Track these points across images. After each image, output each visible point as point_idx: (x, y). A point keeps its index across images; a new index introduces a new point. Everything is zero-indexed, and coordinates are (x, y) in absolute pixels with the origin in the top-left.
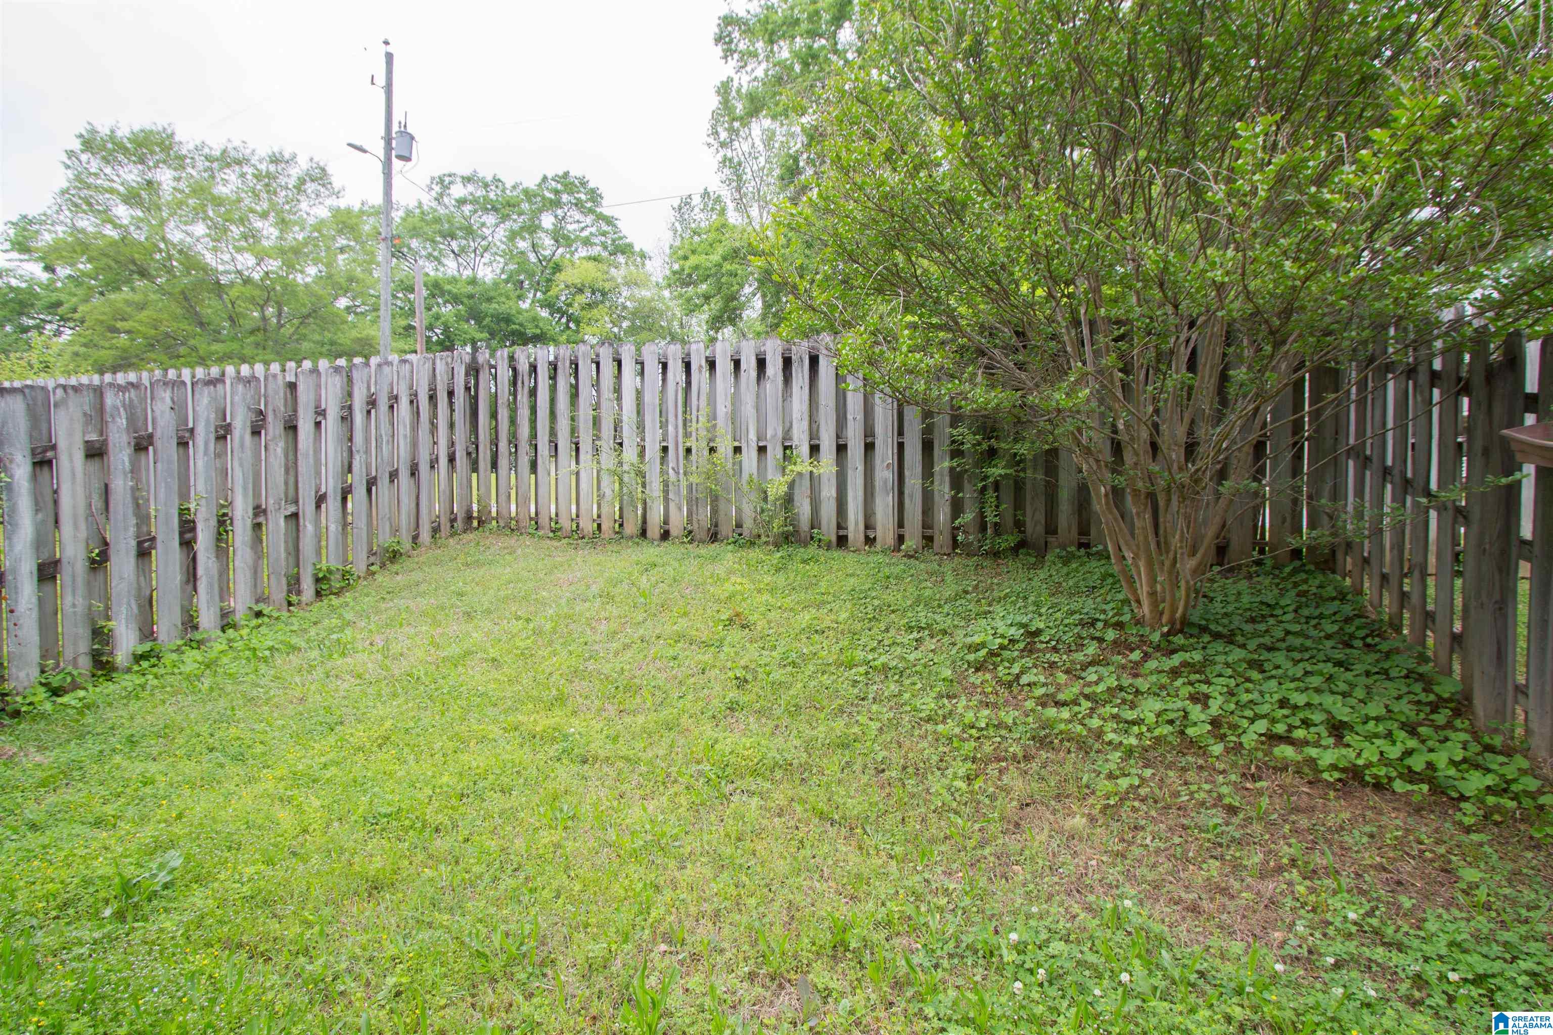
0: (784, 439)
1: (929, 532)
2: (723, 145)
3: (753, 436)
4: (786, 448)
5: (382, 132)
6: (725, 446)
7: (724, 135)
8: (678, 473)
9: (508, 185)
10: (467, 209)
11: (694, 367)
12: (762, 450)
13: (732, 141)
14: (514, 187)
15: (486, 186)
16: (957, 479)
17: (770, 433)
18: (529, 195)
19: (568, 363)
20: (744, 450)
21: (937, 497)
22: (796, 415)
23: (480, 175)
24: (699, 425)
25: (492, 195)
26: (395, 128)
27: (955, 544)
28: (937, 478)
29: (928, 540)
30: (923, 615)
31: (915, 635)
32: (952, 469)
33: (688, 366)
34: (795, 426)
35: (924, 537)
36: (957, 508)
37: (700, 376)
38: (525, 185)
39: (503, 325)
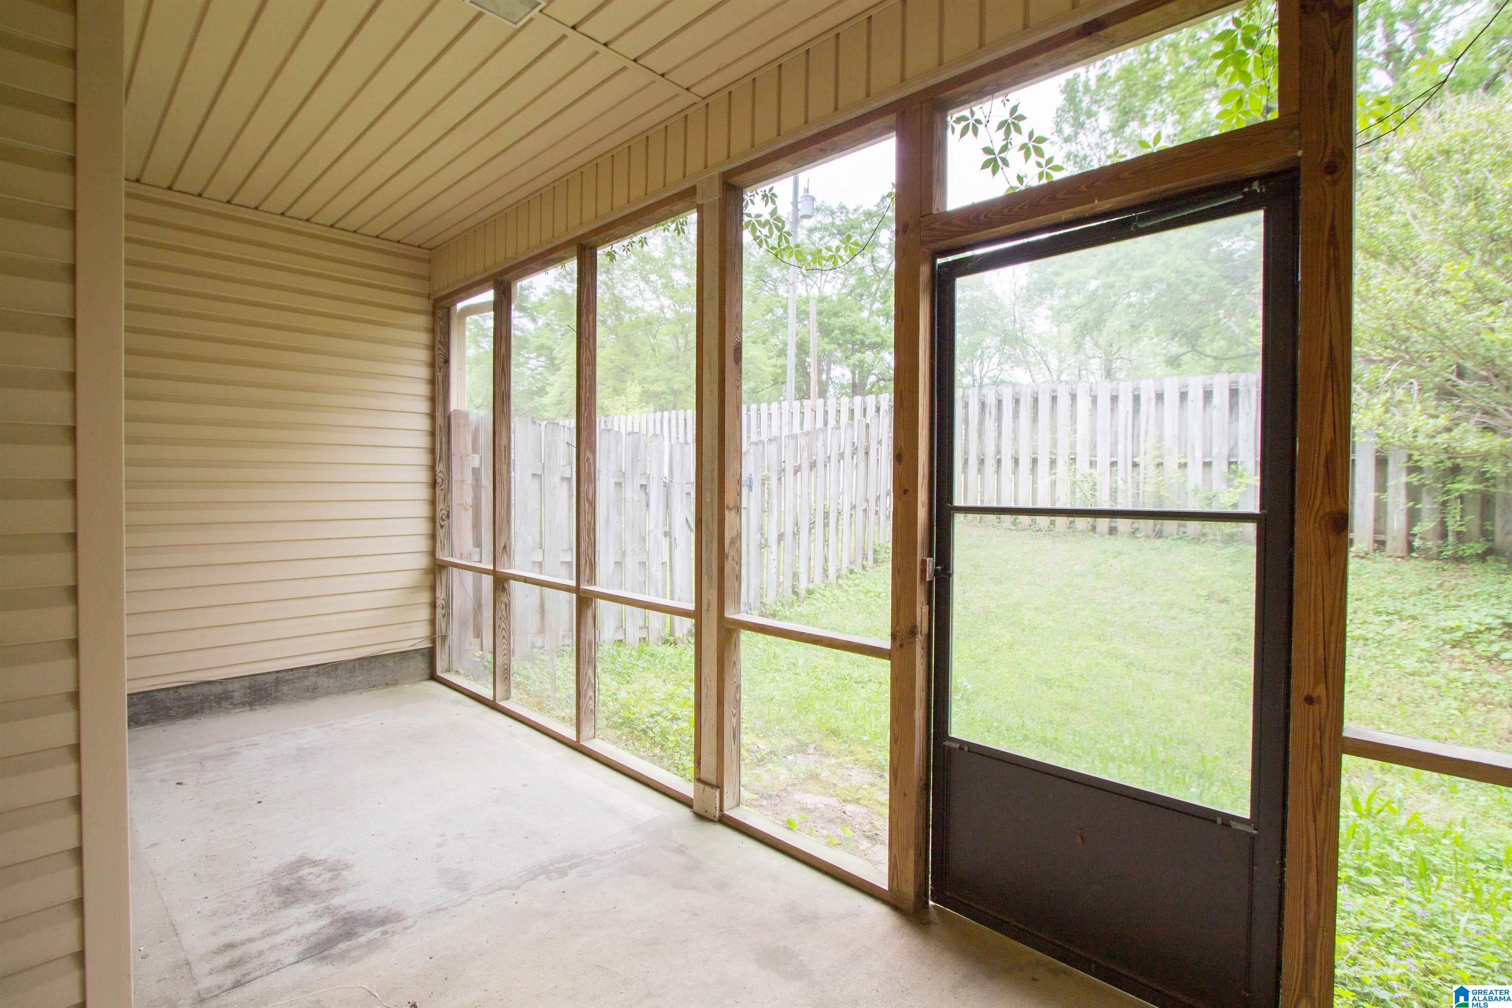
0: (1229, 456)
1: (1381, 537)
2: (1067, 140)
3: (1199, 453)
4: (1230, 463)
5: (791, 199)
6: (1171, 463)
7: (1068, 130)
8: (1126, 483)
9: (851, 209)
10: (816, 236)
11: (1143, 399)
12: (1207, 465)
13: (1076, 134)
14: (855, 210)
15: (832, 213)
16: (1413, 493)
17: (1215, 451)
18: (869, 215)
19: (1029, 397)
20: (1190, 465)
21: (1390, 508)
22: (1241, 437)
23: (827, 205)
24: (1148, 444)
25: (838, 222)
26: (801, 193)
27: (1410, 548)
28: (1390, 491)
29: (1381, 544)
30: (1390, 605)
31: (1384, 617)
32: (1408, 485)
33: (1136, 399)
34: (1241, 444)
35: (1376, 541)
36: (1413, 517)
37: (1147, 405)
38: (865, 208)
39: (849, 336)
